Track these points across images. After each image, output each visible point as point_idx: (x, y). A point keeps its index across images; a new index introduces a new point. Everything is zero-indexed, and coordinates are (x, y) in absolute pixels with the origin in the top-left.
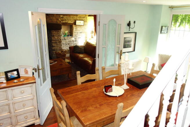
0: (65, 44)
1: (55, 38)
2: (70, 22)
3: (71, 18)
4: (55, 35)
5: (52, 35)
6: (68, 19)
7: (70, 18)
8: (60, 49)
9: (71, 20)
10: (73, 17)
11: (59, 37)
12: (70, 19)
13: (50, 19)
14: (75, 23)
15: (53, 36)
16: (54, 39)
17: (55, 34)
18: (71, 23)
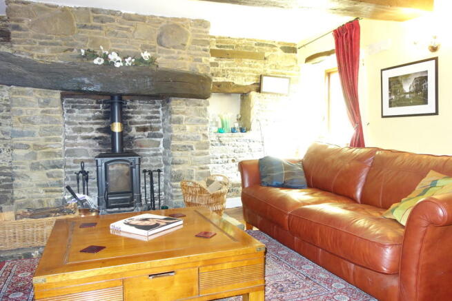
0: (220, 160)
1: (184, 129)
2: (240, 81)
3: (245, 68)
4: (184, 117)
5: (174, 116)
6: (233, 70)
7: (239, 68)
8: (201, 174)
9: (244, 76)
10: (250, 66)
11: (201, 126)
12: (241, 71)
13: (169, 58)
14: (258, 86)
15: (174, 122)
16: (181, 134)
17: (184, 113)
18: (245, 84)
